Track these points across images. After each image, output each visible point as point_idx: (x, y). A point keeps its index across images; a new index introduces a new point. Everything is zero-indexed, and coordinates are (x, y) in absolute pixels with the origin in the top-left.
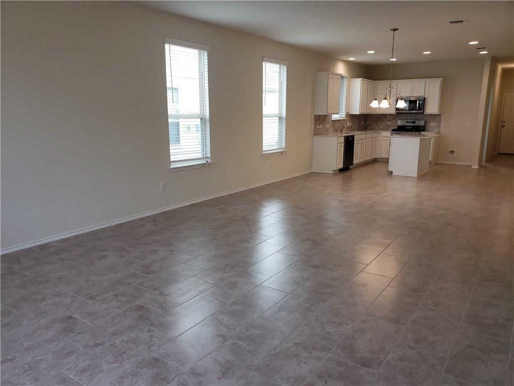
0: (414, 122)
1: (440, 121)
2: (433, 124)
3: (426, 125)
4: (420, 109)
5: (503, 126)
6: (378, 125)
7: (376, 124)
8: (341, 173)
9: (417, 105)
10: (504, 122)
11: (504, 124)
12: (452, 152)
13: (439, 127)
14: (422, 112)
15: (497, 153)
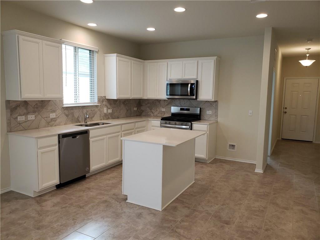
0: (188, 110)
1: (216, 108)
2: (209, 112)
3: (202, 113)
4: (192, 94)
5: (285, 112)
6: (153, 111)
7: (151, 110)
8: (59, 191)
9: (189, 89)
10: (286, 108)
11: (285, 110)
12: (233, 146)
13: (217, 116)
14: (194, 97)
15: (281, 139)
